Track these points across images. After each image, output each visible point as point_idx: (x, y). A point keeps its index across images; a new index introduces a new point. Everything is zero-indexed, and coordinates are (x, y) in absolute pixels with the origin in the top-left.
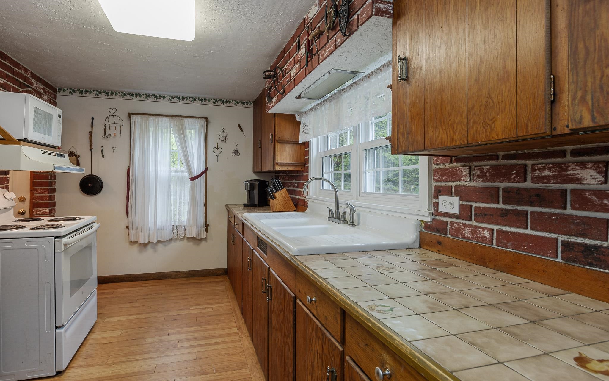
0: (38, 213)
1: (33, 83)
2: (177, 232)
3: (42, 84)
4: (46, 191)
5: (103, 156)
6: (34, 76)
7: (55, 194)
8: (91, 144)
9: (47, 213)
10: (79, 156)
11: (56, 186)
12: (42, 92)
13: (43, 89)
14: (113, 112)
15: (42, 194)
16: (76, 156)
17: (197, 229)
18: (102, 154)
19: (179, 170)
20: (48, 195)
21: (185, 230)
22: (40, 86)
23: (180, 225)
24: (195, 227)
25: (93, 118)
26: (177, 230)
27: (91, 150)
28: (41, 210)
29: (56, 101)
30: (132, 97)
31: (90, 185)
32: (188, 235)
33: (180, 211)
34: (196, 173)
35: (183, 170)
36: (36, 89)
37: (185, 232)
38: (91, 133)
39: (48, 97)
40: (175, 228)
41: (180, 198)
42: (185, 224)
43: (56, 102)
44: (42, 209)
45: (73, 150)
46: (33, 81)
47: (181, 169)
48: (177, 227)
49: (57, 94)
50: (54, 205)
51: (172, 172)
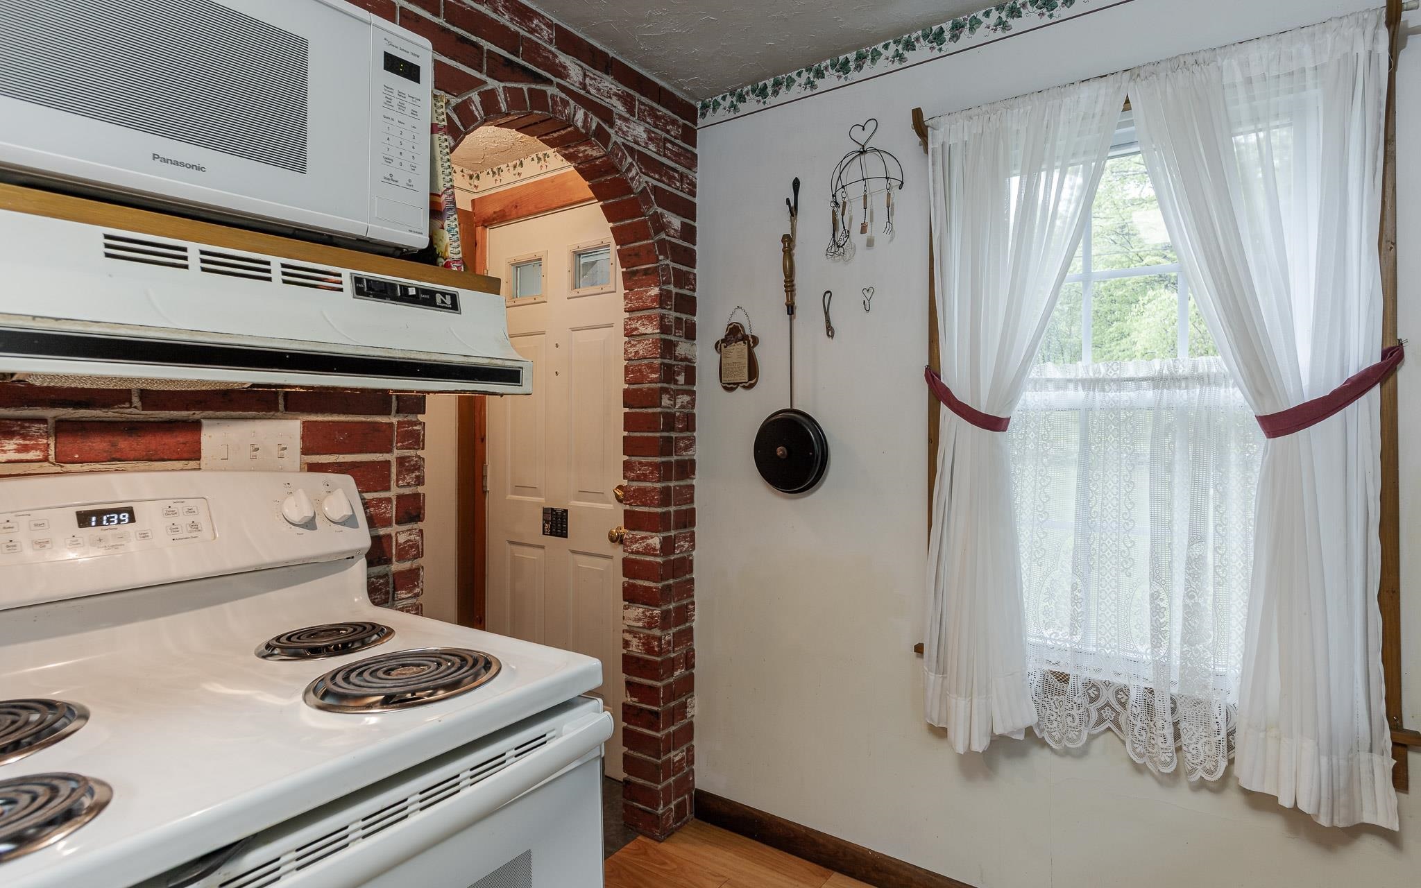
0: (634, 547)
1: (565, 68)
2: (1177, 736)
3: (615, 78)
4: (652, 473)
5: (830, 330)
6: (568, 42)
7: (694, 482)
8: (790, 287)
9: (655, 550)
10: (756, 340)
11: (699, 453)
12: (619, 108)
13: (627, 101)
14: (861, 136)
15: (645, 480)
16: (745, 338)
17: (1324, 760)
18: (828, 321)
19: (1183, 369)
20: (658, 485)
21: (1230, 734)
22: (608, 83)
23: (1197, 694)
24: (1309, 746)
25: (796, 184)
26: (1176, 724)
27: (791, 309)
28: (642, 538)
29: (696, 151)
30: (937, 47)
31: (780, 451)
32: (1250, 775)
33: (1191, 612)
34: (1305, 382)
35: (1214, 370)
36: (582, 92)
37: (1230, 748)
38: (788, 242)
39: (646, 130)
40: (1161, 705)
41: (1196, 538)
42: (1232, 699)
43: (696, 155)
44: (643, 534)
45: (739, 318)
46: (564, 59)
47: (1195, 368)
48: (1173, 701)
49: (696, 125)
50: (687, 519)
51: (1144, 384)
